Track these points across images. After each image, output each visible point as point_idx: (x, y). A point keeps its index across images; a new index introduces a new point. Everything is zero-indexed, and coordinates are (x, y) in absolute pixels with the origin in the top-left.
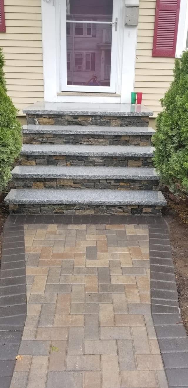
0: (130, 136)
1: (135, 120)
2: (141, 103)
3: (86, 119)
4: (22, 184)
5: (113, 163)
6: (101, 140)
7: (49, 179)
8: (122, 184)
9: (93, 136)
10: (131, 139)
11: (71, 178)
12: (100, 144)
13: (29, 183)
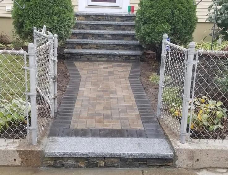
0: (125, 25)
1: (129, 18)
2: (133, 12)
3: (102, 18)
4: (71, 46)
5: (116, 38)
6: (111, 28)
7: (84, 44)
8: (121, 47)
9: (106, 25)
10: (126, 27)
11: (95, 43)
12: (110, 29)
13: (74, 46)
